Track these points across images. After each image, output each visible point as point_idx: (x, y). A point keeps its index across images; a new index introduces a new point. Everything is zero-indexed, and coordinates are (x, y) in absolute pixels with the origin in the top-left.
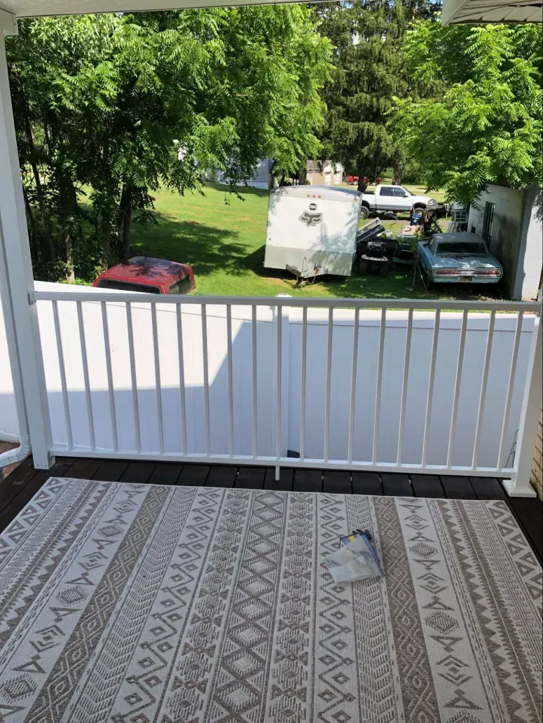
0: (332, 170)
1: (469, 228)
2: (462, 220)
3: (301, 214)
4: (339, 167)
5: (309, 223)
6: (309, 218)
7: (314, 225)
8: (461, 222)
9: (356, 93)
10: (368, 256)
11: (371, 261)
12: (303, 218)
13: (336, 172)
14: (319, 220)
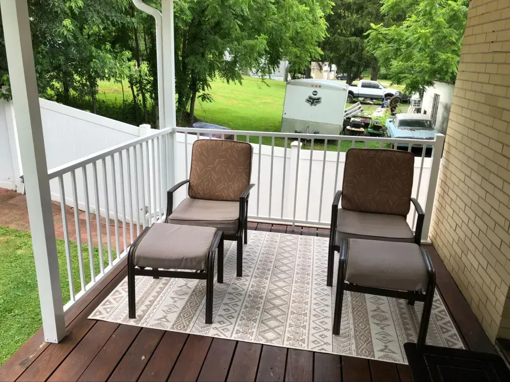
0: (329, 70)
1: (422, 111)
2: (418, 106)
3: (307, 97)
4: (334, 67)
5: (312, 104)
6: (312, 100)
7: (315, 105)
8: (417, 107)
9: (348, 17)
10: (352, 127)
11: (353, 130)
12: (308, 101)
13: (331, 71)
14: (319, 102)
